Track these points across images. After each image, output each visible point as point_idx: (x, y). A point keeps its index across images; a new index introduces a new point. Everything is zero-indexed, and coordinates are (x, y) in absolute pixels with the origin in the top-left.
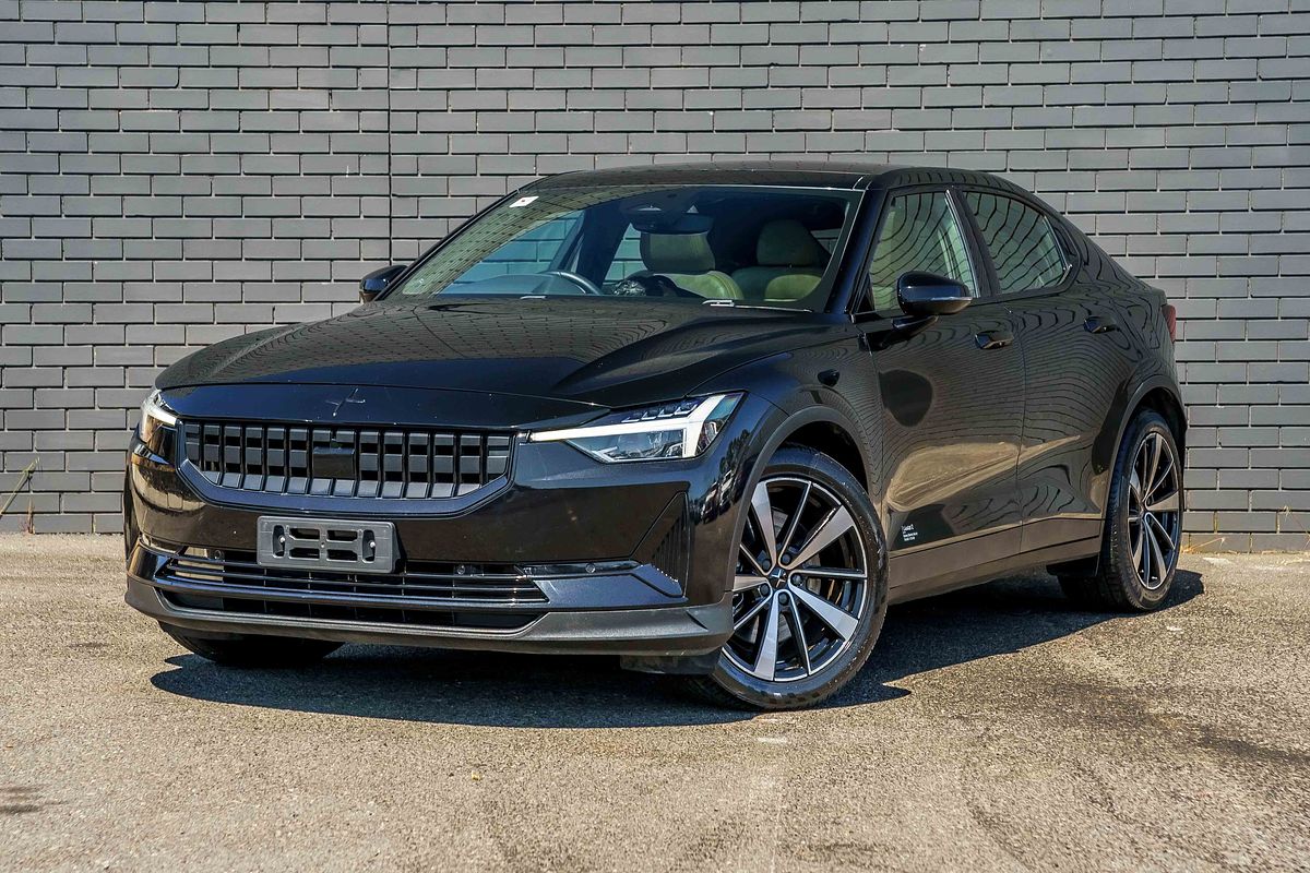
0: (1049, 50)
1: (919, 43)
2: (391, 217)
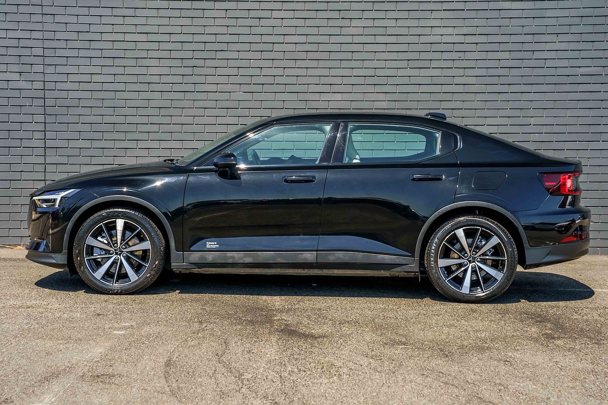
0: (299, 63)
1: (250, 60)
2: (45, 123)
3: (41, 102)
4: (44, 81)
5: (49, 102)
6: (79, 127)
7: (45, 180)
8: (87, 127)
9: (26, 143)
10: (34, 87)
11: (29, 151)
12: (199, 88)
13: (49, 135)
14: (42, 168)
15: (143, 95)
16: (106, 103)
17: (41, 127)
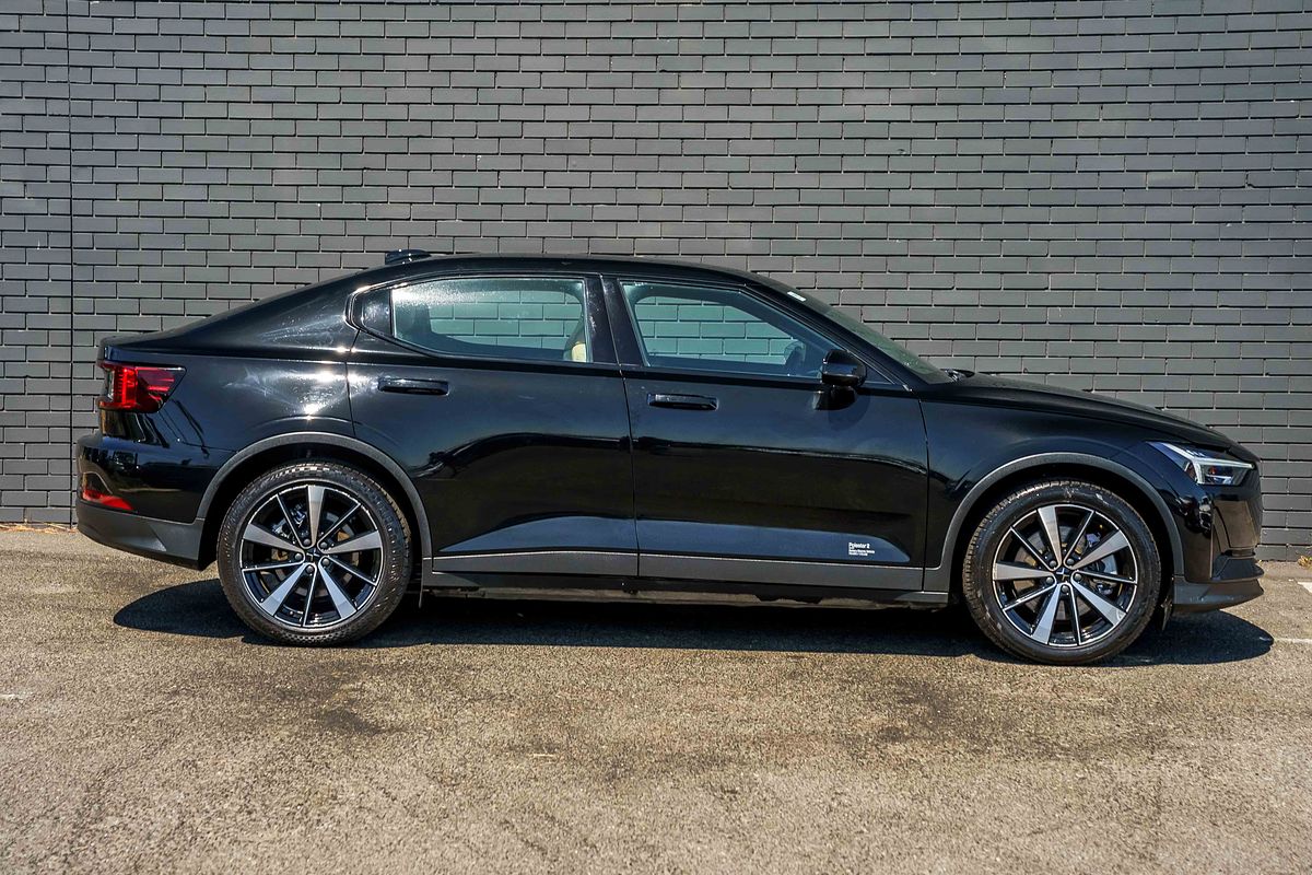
0: (574, 162)
1: (477, 154)
2: (72, 281)
3: (64, 240)
4: (71, 199)
5: (80, 240)
6: (138, 289)
7: (71, 394)
8: (154, 290)
9: (34, 320)
10: (51, 211)
11: (41, 337)
12: (373, 211)
13: (79, 305)
14: (64, 370)
15: (263, 226)
16: (192, 242)
17: (65, 289)
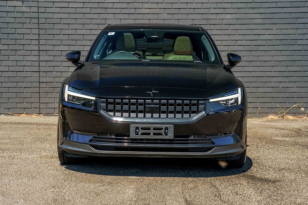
2: (39, 34)
3: (36, 21)
4: (38, 7)
5: (41, 21)
6: (61, 37)
7: (39, 71)
8: (66, 37)
9: (26, 47)
10: (32, 11)
11: (29, 53)
12: (138, 11)
13: (42, 42)
14: (37, 64)
15: (102, 16)
16: (79, 21)
17: (36, 37)
